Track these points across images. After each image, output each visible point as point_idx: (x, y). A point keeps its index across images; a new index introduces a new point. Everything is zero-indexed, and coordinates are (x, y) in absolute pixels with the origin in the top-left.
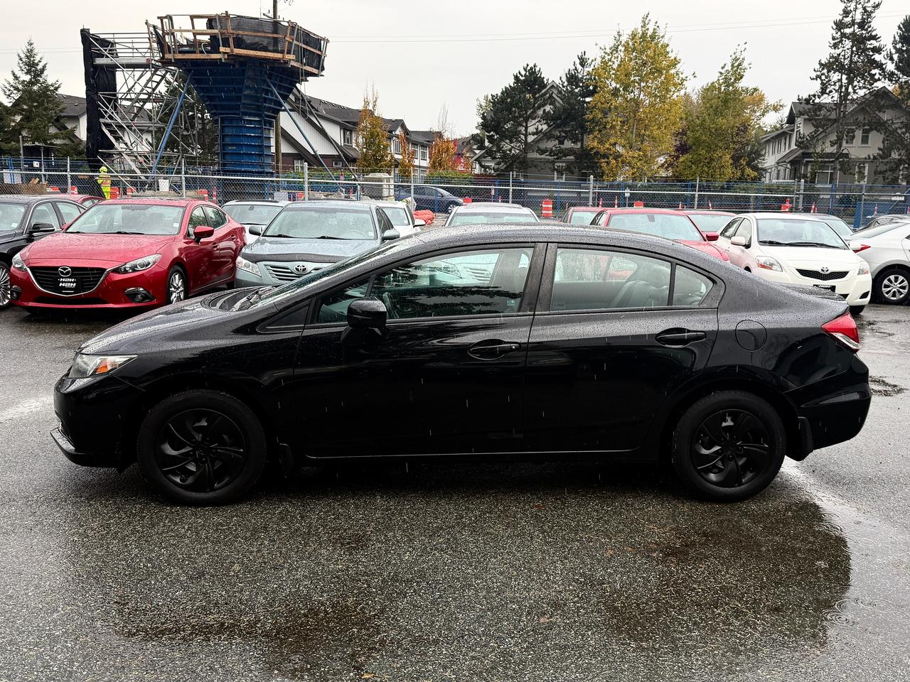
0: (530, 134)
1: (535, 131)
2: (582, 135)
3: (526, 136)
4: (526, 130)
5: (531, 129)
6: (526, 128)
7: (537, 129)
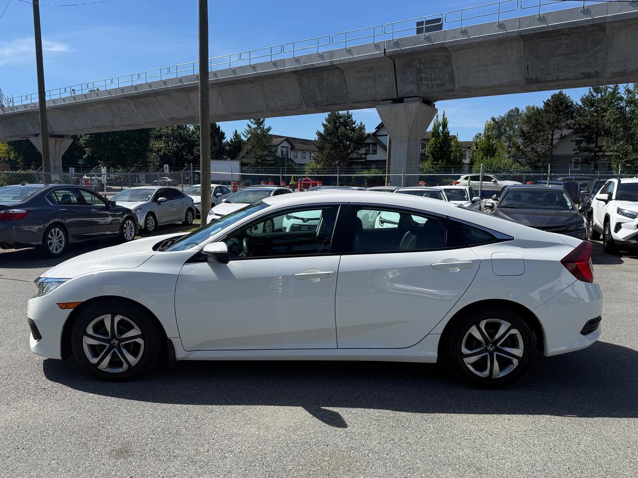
0: (556, 139)
1: (560, 137)
2: (597, 138)
3: (552, 140)
4: (552, 137)
5: (557, 136)
6: (553, 135)
7: (561, 135)
